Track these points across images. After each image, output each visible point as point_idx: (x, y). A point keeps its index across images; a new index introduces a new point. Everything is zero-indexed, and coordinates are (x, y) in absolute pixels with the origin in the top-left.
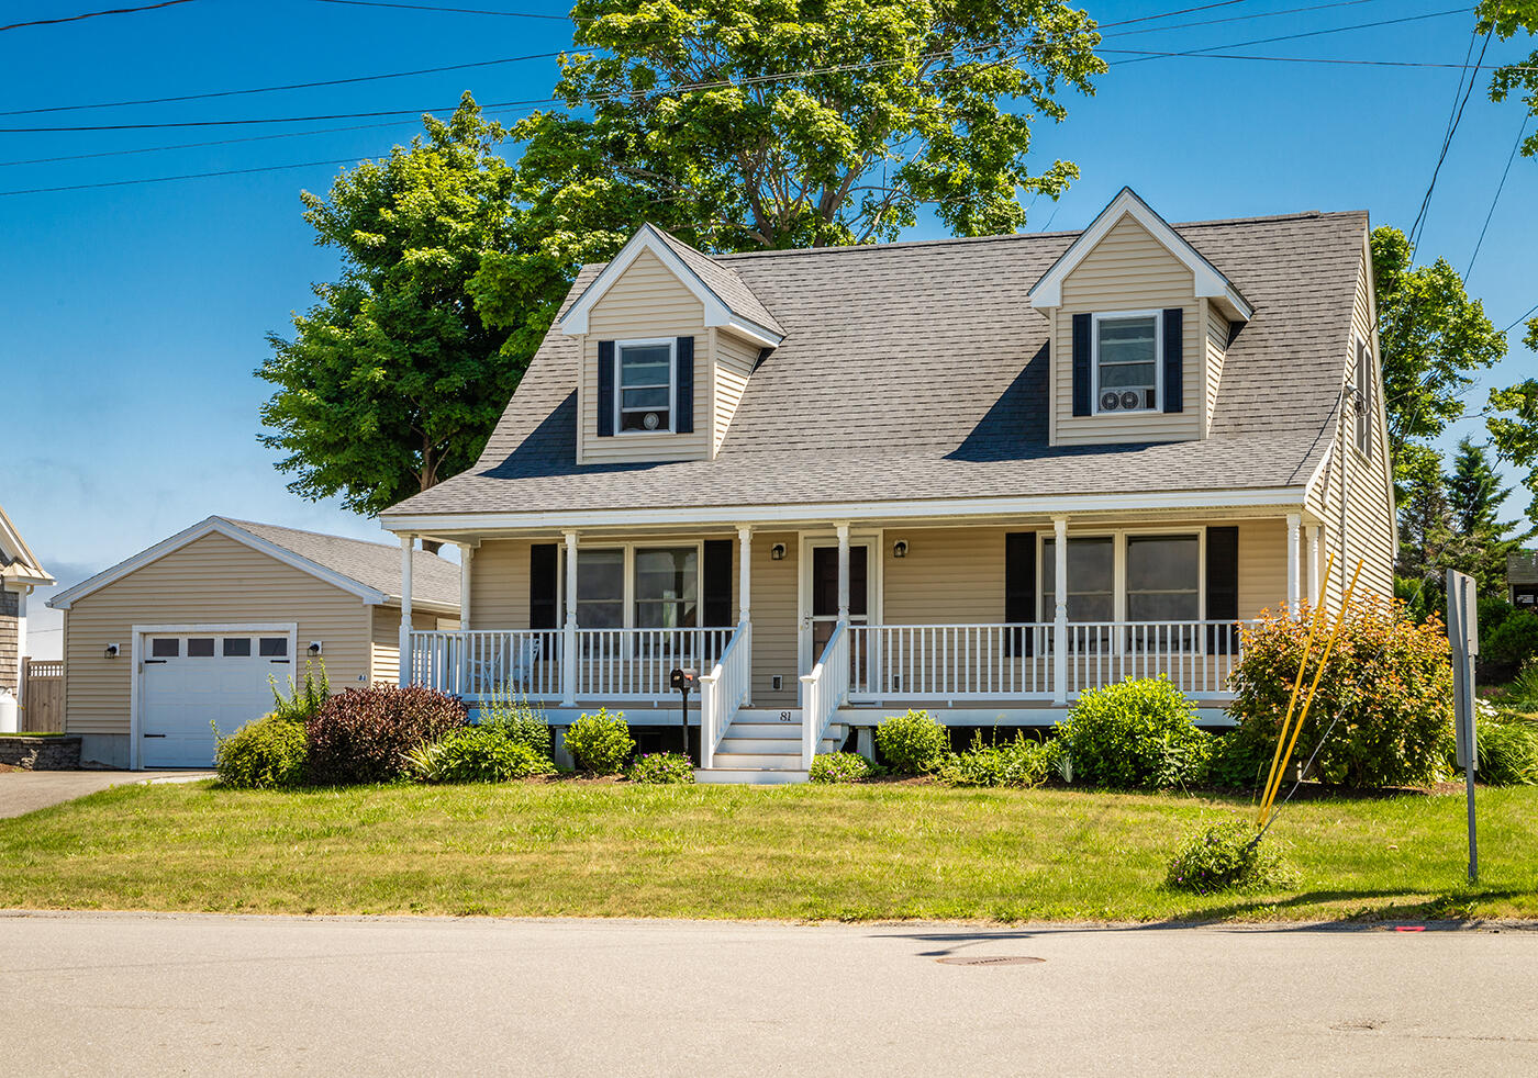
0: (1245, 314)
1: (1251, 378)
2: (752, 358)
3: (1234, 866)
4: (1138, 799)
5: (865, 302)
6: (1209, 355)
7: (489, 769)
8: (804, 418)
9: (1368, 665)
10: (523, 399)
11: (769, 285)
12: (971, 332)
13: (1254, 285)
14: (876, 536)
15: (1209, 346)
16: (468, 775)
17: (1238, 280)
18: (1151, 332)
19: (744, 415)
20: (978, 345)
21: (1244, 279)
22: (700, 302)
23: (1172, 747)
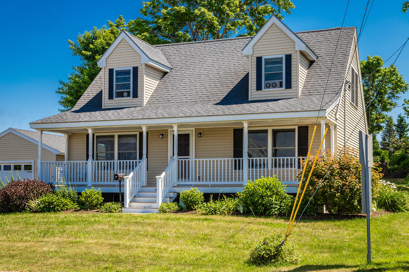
0: (314, 58)
1: (315, 78)
2: (161, 75)
3: (273, 254)
4: (262, 220)
5: (198, 58)
6: (300, 69)
7: (54, 208)
8: (174, 93)
9: (344, 172)
10: (91, 89)
11: (170, 53)
12: (229, 66)
13: (319, 50)
14: (193, 130)
15: (300, 67)
16: (47, 210)
17: (314, 48)
18: (281, 62)
19: (156, 92)
20: (231, 70)
21: (316, 48)
22: (140, 56)
23: (276, 201)
